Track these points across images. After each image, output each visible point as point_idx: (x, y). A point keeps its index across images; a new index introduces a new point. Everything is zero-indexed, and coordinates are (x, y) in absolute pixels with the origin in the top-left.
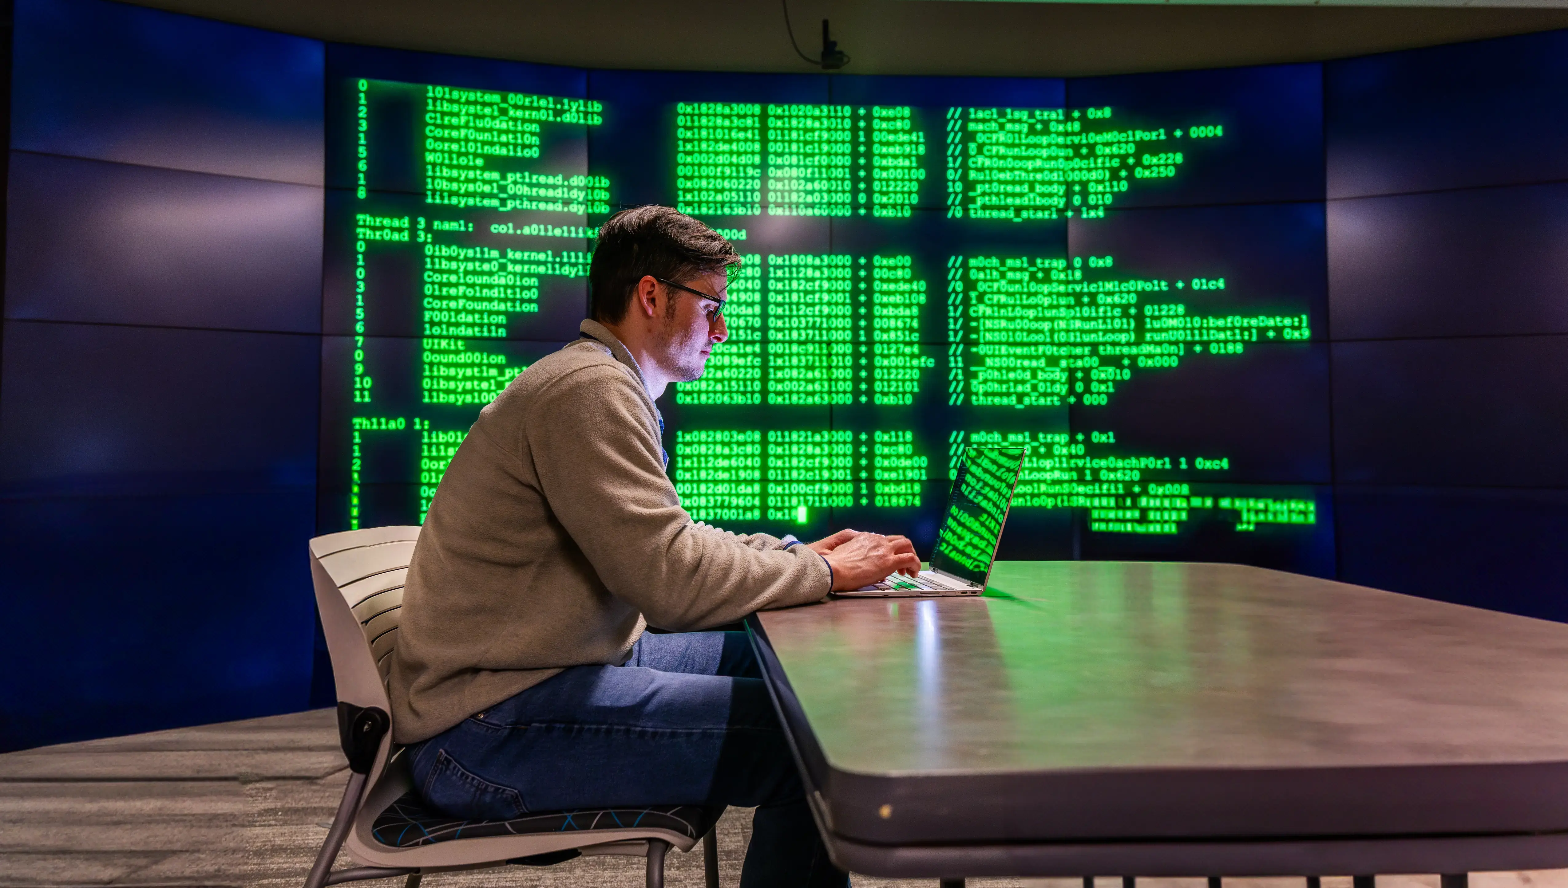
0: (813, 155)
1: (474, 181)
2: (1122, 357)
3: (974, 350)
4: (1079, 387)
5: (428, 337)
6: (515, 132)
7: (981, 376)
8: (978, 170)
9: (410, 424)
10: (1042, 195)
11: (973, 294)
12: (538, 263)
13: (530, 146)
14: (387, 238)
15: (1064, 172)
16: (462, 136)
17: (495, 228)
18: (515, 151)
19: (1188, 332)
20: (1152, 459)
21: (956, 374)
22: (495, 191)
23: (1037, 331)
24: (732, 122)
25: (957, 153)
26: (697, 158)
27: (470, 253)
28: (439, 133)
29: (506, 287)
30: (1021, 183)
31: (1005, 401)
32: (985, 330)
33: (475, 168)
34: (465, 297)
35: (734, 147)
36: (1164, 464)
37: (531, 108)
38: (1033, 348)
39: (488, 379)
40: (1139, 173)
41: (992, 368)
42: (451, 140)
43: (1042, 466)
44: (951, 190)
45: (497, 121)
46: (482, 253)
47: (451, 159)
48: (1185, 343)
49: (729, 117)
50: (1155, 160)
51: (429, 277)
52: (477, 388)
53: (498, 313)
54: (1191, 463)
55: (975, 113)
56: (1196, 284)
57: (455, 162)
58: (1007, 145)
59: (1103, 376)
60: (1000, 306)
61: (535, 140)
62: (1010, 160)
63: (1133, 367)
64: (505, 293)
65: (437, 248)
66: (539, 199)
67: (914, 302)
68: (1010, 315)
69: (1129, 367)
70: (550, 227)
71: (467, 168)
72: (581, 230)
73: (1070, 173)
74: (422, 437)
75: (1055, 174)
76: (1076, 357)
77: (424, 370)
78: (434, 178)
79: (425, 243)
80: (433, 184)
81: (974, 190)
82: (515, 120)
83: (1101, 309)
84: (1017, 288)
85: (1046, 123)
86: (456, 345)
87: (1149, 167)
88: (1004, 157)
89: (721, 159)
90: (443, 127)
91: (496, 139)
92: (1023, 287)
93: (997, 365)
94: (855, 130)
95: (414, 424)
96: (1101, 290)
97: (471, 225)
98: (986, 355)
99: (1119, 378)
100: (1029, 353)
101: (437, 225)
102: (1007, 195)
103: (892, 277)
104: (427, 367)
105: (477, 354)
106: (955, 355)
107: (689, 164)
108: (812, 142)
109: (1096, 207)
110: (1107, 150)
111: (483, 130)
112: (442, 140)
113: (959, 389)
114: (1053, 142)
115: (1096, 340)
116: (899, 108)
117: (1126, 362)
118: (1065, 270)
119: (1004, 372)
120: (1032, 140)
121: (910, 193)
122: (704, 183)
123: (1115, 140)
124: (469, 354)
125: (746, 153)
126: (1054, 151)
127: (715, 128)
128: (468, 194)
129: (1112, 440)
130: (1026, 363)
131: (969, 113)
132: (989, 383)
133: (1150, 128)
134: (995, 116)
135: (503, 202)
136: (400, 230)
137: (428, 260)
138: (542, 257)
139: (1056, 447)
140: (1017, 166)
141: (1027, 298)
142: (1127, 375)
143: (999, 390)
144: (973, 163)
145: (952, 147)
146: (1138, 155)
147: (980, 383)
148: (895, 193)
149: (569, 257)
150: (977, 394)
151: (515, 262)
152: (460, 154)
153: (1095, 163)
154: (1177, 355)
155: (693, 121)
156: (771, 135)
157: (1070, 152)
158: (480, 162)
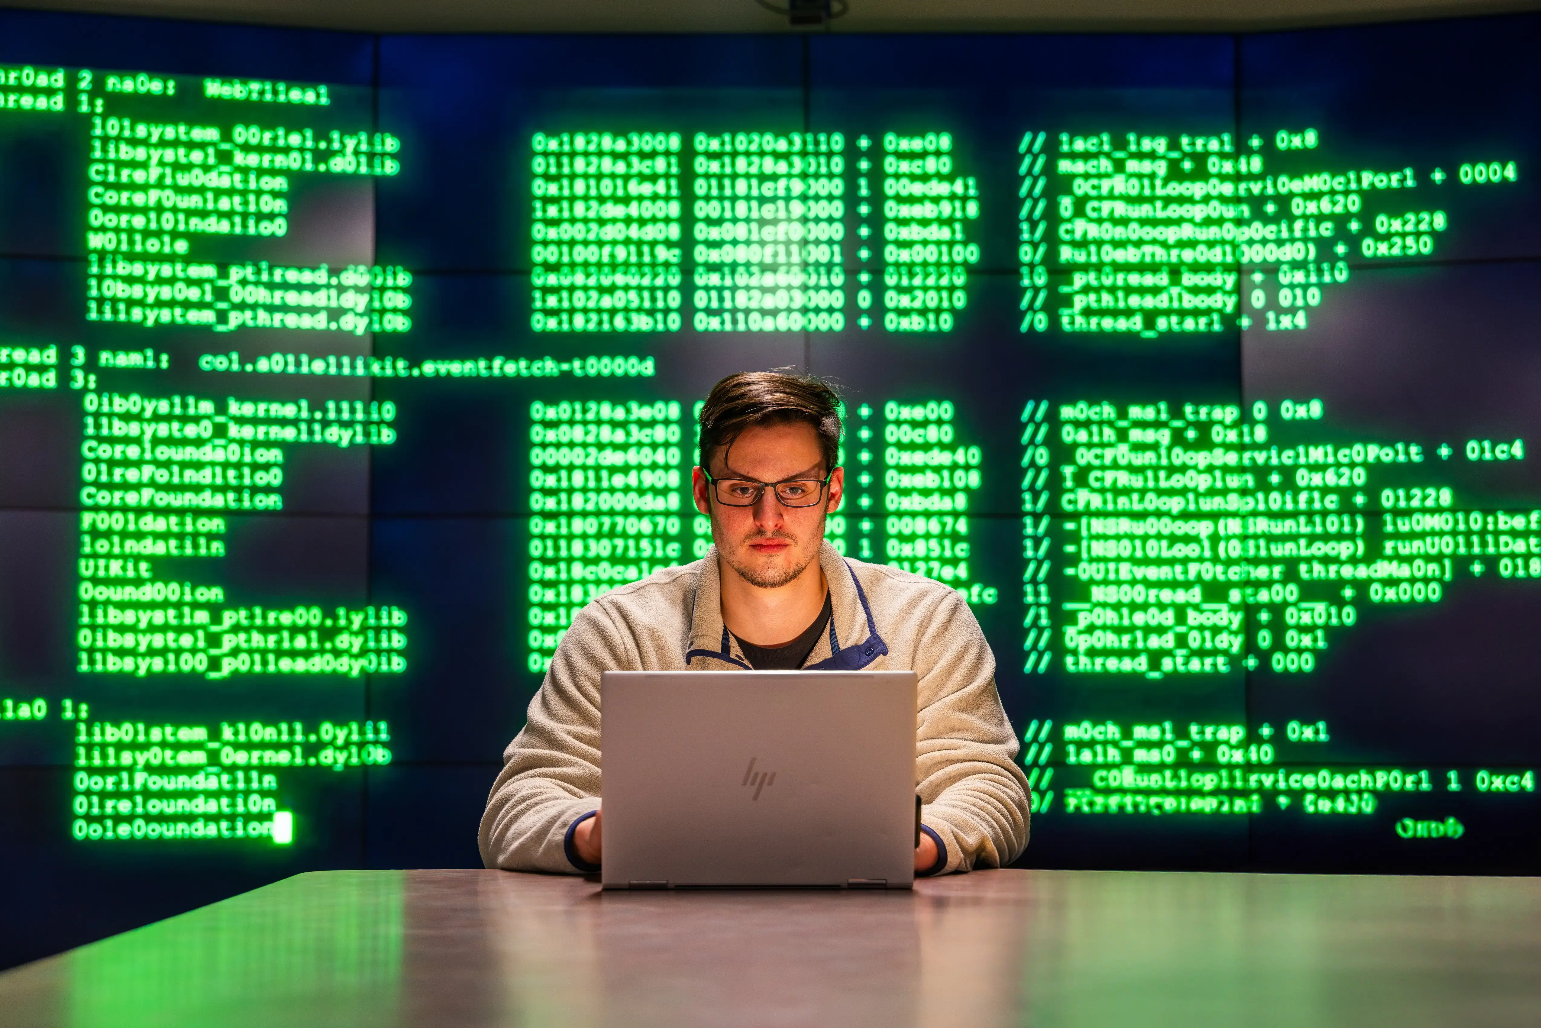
0: (775, 222)
1: (172, 281)
2: (1341, 583)
3: (1069, 571)
4: (1264, 639)
5: (87, 557)
6: (244, 193)
7: (1083, 620)
8: (1075, 244)
9: (55, 709)
10: (1195, 290)
11: (1068, 471)
12: (283, 422)
13: (271, 216)
14: (18, 383)
15: (1235, 246)
16: (152, 203)
17: (208, 362)
18: (244, 226)
19: (1461, 539)
20: (1396, 773)
21: (1037, 617)
22: (209, 298)
23: (1187, 539)
24: (629, 165)
25: (1038, 213)
26: (566, 231)
27: (163, 406)
28: (111, 197)
29: (226, 465)
30: (1154, 268)
31: (1127, 665)
32: (1092, 537)
33: (172, 258)
34: (153, 484)
35: (634, 209)
36: (1419, 782)
37: (274, 149)
38: (1179, 568)
39: (192, 629)
40: (1370, 248)
41: (1104, 605)
42: (132, 210)
43: (1195, 785)
44: (1026, 282)
45: (213, 174)
46: (185, 406)
47: (131, 242)
48: (1454, 557)
49: (624, 156)
50: (1396, 225)
51: (91, 449)
52: (172, 645)
53: (211, 513)
54: (1467, 780)
55: (1071, 142)
56: (1473, 450)
57: (138, 248)
58: (1130, 200)
59: (1306, 619)
60: (1118, 492)
61: (281, 206)
62: (1134, 226)
63: (1361, 601)
64: (224, 477)
65: (105, 400)
66: (285, 308)
67: (960, 484)
68: (1137, 507)
69: (1354, 602)
70: (304, 358)
71: (159, 258)
72: (360, 363)
73: (1245, 248)
74: (76, 732)
75: (1218, 250)
76: (1258, 584)
77: (79, 614)
78: (101, 278)
79: (85, 390)
80: (99, 288)
81: (1070, 283)
82: (245, 171)
83: (1303, 497)
84: (1148, 458)
85: (1200, 159)
86: (136, 569)
87: (1387, 237)
88: (1124, 222)
89: (610, 232)
90: (118, 187)
91: (210, 206)
92: (1159, 457)
93: (1113, 600)
94: (851, 176)
95: (62, 709)
96: (1302, 460)
97: (164, 358)
98: (1092, 581)
99: (1334, 621)
100: (1170, 577)
101: (105, 358)
102: (1129, 290)
103: (919, 441)
104: (85, 609)
105: (174, 586)
106: (1034, 581)
107: (552, 242)
108: (774, 199)
109: (1292, 310)
110: (1312, 207)
111: (190, 190)
112: (117, 209)
113: (1042, 644)
114: (1214, 193)
115: (1295, 553)
116: (931, 137)
117: (1348, 593)
118: (1237, 424)
119: (1125, 611)
120: (1175, 189)
121: (952, 289)
122: (579, 279)
123: (1326, 188)
124: (160, 585)
125: (654, 220)
126: (1215, 209)
127: (599, 177)
128: (159, 304)
129: (1323, 737)
130: (1166, 595)
131: (1060, 143)
132: (1098, 633)
133: (1387, 167)
134: (1106, 148)
135: (222, 317)
136: (41, 369)
137: (90, 421)
138: (289, 410)
139: (1222, 749)
140: (1147, 238)
141: (1168, 477)
142: (1350, 616)
143: (1116, 645)
144: (1067, 232)
145: (1028, 205)
146: (1367, 216)
147: (1080, 632)
148: (925, 289)
149: (339, 411)
150: (1075, 653)
151: (241, 421)
152: (147, 234)
153: (1291, 230)
154: (1440, 581)
155: (559, 165)
156: (700, 187)
157: (1246, 210)
158: (182, 247)
